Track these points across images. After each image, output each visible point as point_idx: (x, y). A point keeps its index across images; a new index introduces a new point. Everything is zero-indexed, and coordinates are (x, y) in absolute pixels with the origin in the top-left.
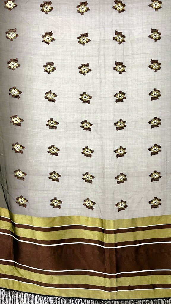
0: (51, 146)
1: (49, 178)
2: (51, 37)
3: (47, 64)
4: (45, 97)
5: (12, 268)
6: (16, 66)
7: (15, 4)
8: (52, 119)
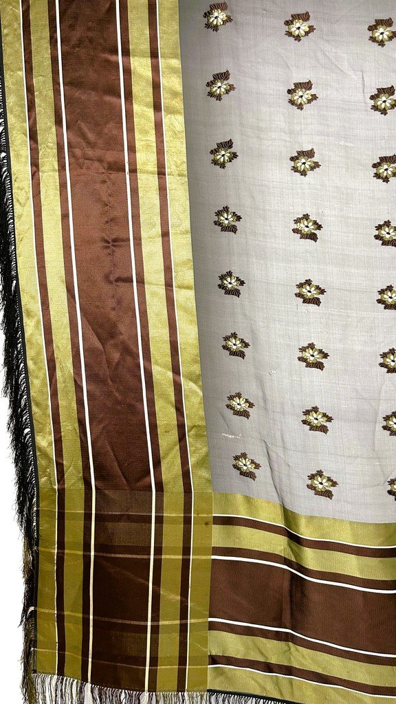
0: (387, 351)
1: (383, 427)
2: (391, 97)
3: (381, 160)
4: (375, 236)
5: (287, 648)
6: (310, 165)
7: (309, 27)
8: (391, 286)
